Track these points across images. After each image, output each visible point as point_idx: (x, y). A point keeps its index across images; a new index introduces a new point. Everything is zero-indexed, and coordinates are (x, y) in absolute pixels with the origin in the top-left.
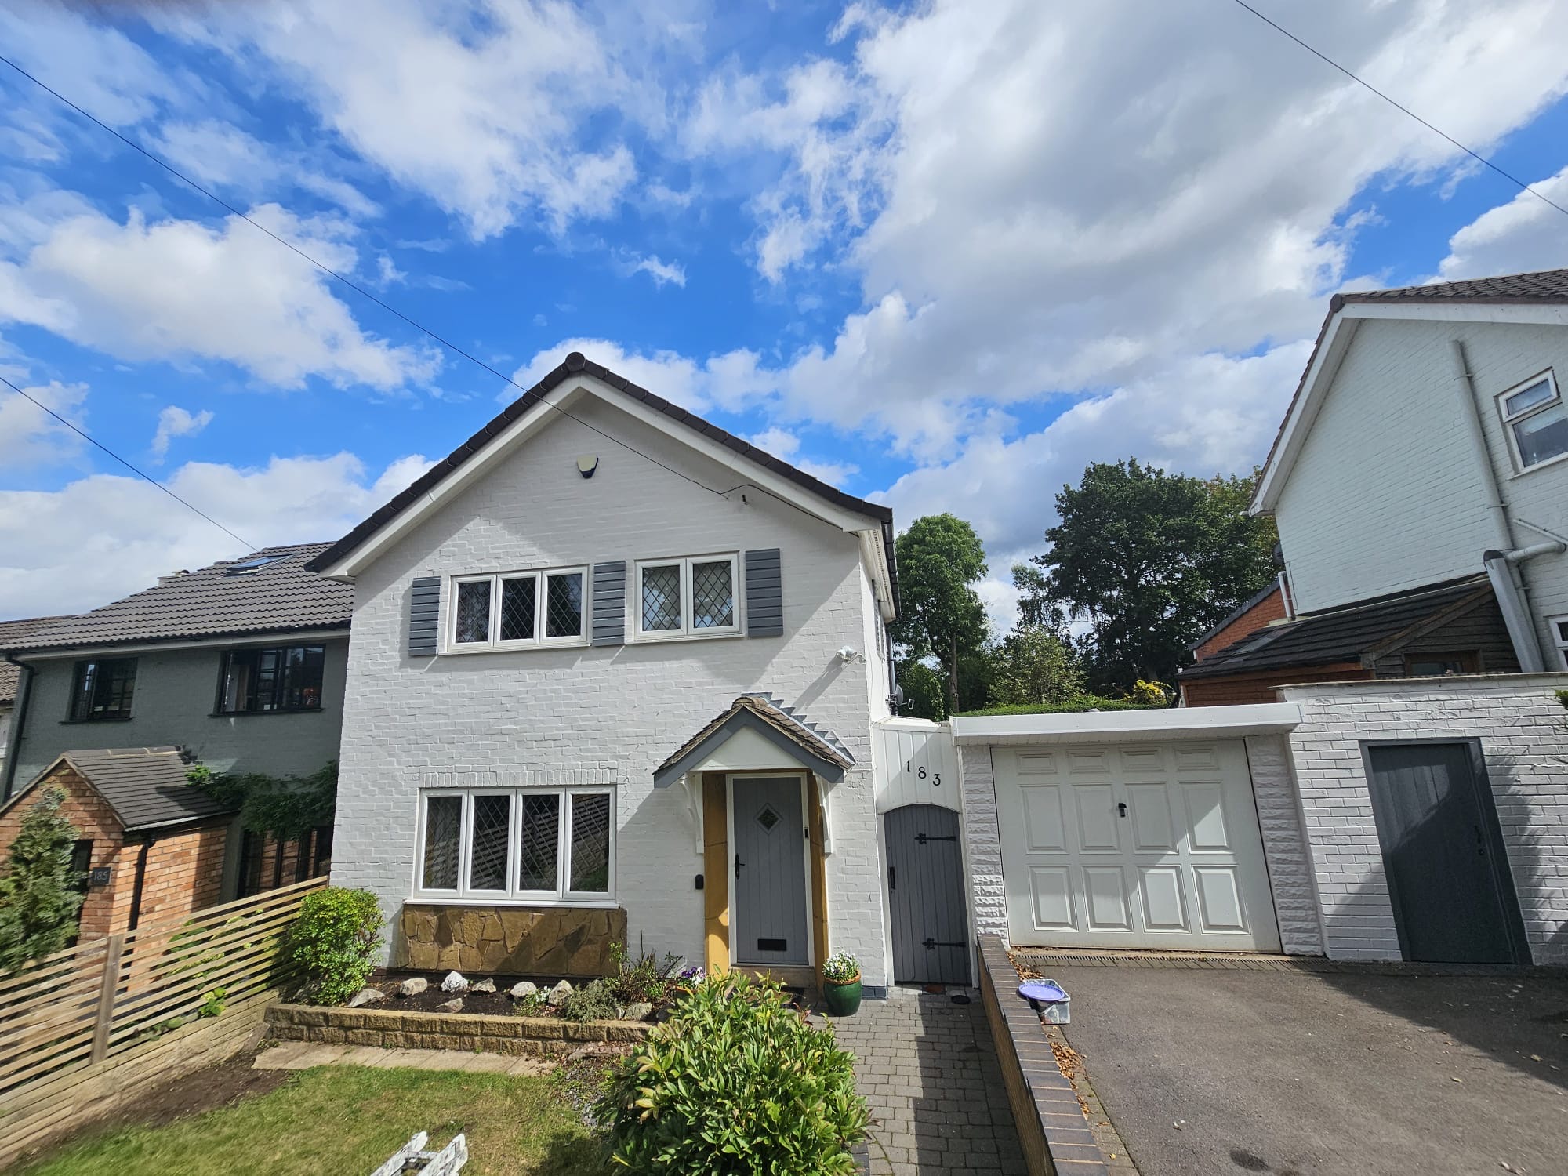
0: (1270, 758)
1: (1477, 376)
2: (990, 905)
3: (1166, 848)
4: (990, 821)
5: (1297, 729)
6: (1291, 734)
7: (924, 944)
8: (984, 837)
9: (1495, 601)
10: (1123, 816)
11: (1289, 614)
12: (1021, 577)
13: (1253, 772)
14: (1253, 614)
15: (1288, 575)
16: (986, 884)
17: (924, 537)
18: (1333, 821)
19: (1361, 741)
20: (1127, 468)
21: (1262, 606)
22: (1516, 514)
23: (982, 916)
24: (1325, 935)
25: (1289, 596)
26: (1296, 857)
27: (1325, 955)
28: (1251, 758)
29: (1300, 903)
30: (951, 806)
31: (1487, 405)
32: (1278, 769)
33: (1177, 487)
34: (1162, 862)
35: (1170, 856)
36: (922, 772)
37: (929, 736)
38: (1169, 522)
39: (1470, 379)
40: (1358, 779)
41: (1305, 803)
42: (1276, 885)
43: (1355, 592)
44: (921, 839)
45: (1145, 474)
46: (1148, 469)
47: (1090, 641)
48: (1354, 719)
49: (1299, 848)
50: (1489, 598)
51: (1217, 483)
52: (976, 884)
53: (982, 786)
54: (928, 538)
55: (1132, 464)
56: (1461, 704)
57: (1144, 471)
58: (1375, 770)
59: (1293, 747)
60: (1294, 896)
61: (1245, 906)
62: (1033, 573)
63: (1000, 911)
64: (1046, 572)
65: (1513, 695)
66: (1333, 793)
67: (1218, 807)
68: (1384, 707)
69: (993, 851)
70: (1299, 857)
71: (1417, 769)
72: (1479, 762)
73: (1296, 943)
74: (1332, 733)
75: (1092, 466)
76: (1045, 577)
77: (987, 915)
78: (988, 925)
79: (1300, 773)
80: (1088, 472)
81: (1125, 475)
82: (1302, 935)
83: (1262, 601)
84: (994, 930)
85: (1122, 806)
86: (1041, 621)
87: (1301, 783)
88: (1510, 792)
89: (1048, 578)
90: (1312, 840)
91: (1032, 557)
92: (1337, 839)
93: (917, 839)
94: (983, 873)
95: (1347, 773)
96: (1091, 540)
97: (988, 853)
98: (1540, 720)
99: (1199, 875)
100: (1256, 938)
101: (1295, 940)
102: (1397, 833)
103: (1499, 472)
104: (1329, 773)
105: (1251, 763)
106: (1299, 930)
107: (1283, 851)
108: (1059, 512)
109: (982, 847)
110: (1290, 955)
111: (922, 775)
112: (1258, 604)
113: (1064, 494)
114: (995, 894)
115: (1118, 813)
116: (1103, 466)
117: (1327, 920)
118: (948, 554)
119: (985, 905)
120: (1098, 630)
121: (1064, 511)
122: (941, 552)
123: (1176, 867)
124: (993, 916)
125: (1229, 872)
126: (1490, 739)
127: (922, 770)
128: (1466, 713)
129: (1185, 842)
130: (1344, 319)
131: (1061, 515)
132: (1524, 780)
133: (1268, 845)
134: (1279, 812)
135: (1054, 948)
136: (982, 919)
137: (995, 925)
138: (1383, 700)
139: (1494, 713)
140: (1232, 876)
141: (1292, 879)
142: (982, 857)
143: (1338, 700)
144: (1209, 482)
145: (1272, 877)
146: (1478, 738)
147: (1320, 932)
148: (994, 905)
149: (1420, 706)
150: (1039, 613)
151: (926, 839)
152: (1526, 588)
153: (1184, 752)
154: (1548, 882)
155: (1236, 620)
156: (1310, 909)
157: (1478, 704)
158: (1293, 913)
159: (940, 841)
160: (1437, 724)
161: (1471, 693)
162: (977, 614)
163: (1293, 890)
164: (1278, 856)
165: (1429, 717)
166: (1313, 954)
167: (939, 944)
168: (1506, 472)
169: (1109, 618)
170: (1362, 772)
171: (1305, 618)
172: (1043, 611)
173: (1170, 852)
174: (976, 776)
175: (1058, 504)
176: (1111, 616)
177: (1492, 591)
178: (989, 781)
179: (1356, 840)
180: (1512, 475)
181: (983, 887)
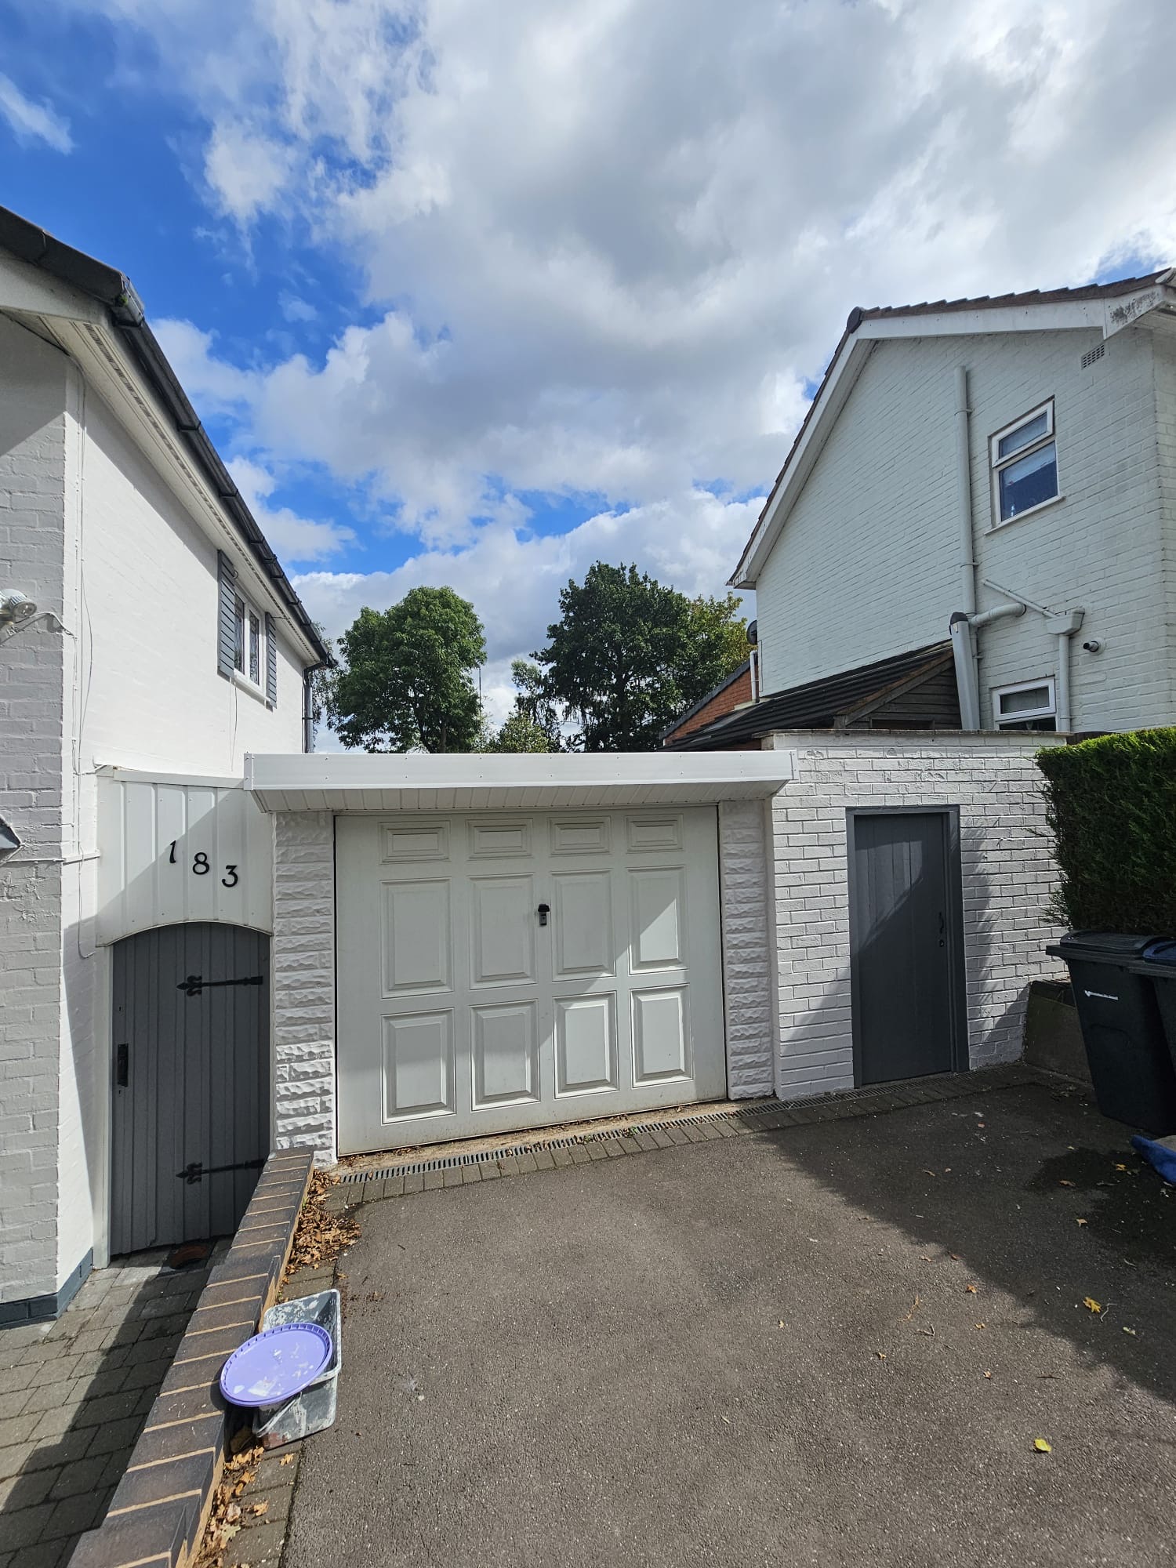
0: (745, 832)
1: (975, 413)
2: (305, 1095)
3: (599, 968)
4: (320, 947)
5: (781, 792)
6: (774, 798)
7: (182, 1175)
8: (304, 976)
9: (953, 669)
10: (543, 924)
11: (754, 697)
12: (521, 674)
13: (723, 852)
14: (721, 698)
15: (759, 655)
16: (300, 1059)
17: (419, 609)
18: (804, 916)
19: (848, 809)
20: (627, 574)
21: (730, 689)
22: (985, 575)
23: (288, 1116)
24: (778, 1069)
25: (757, 677)
26: (758, 967)
27: (774, 1093)
28: (724, 832)
29: (756, 1029)
30: (255, 922)
31: (980, 445)
32: (753, 847)
33: (667, 598)
34: (592, 989)
35: (604, 981)
36: (202, 863)
37: (222, 795)
38: (656, 631)
39: (969, 415)
40: (837, 860)
41: (780, 893)
42: (731, 1008)
43: (818, 670)
44: (192, 986)
45: (642, 583)
46: (645, 578)
47: (577, 742)
48: (846, 779)
49: (762, 955)
50: (948, 665)
51: (698, 603)
52: (282, 1061)
53: (310, 884)
54: (423, 611)
55: (632, 570)
56: (948, 764)
57: (641, 580)
58: (858, 848)
59: (775, 816)
60: (751, 1021)
61: (691, 1040)
62: (533, 671)
63: (323, 1103)
64: (545, 670)
65: (994, 755)
66: (811, 878)
67: (674, 904)
68: (877, 764)
69: (320, 999)
70: (761, 968)
71: (897, 846)
72: (954, 836)
73: (745, 1083)
74: (820, 797)
75: (596, 565)
76: (543, 674)
77: (298, 1113)
78: (298, 1131)
79: (778, 853)
80: (593, 569)
81: (624, 580)
82: (752, 1072)
83: (732, 684)
84: (308, 1139)
85: (543, 909)
86: (535, 720)
87: (779, 866)
88: (977, 871)
89: (545, 676)
90: (780, 943)
91: (532, 652)
92: (808, 940)
93: (182, 987)
94: (298, 1040)
95: (827, 851)
96: (587, 639)
97: (311, 1003)
98: (1014, 786)
99: (639, 1003)
100: (697, 1084)
101: (744, 1079)
102: (867, 928)
103: (977, 527)
104: (810, 852)
105: (722, 840)
106: (749, 1066)
107: (745, 961)
108: (562, 608)
109: (298, 995)
110: (736, 1101)
111: (201, 868)
112: (727, 687)
113: (569, 590)
114: (316, 1075)
115: (537, 920)
116: (607, 566)
117: (782, 1049)
118: (443, 631)
119: (296, 1097)
120: (586, 732)
121: (566, 608)
122: (438, 630)
123: (608, 995)
124: (309, 1114)
125: (677, 995)
126: (969, 807)
127: (201, 858)
128: (952, 776)
129: (625, 960)
130: (858, 340)
131: (564, 611)
132: (991, 856)
133: (728, 953)
134: (746, 907)
135: (414, 1148)
136: (286, 1121)
137: (310, 1129)
138: (877, 755)
139: (977, 776)
140: (680, 1000)
141: (751, 997)
142: (298, 1013)
143: (832, 753)
144: (692, 602)
145: (728, 997)
146: (958, 806)
147: (773, 1064)
148: (312, 1094)
149: (913, 764)
150: (535, 711)
151: (201, 985)
152: (979, 657)
153: (641, 824)
154: (995, 974)
155: (706, 705)
156: (765, 1035)
157: (965, 764)
158: (747, 1044)
159: (230, 988)
160: (926, 788)
161: (960, 751)
162: (472, 704)
163: (749, 1013)
164: (737, 968)
165: (918, 779)
166: (760, 1094)
167: (212, 1171)
168: (983, 526)
169: (596, 722)
170: (842, 850)
171: (768, 700)
172: (538, 710)
173: (604, 974)
174: (300, 867)
175: (562, 599)
176: (598, 719)
177: (952, 658)
178: (325, 877)
179: (827, 939)
180: (989, 530)
181: (295, 1065)
